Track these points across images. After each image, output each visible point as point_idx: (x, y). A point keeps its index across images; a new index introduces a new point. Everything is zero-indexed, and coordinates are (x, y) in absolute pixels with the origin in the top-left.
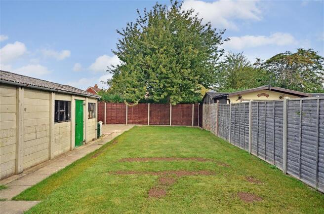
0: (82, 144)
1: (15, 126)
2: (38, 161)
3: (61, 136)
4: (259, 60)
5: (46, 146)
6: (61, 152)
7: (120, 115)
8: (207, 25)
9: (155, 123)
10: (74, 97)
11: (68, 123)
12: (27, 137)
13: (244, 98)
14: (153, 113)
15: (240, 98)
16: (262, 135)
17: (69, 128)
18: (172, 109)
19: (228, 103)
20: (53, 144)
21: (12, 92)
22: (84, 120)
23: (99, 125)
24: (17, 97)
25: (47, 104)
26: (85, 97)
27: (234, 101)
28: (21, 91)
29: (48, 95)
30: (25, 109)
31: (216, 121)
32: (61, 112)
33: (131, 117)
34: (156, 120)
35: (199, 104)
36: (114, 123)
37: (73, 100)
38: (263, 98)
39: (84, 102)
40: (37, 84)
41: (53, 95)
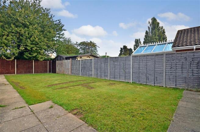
4: (77, 42)
8: (58, 20)
13: (83, 58)
15: (81, 58)
16: (99, 70)
18: (34, 63)
19: (77, 60)
27: (79, 59)
31: (70, 68)
34: (22, 70)
35: (52, 61)
38: (88, 58)
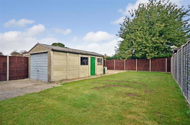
0: (95, 75)
1: (66, 65)
2: (74, 78)
3: (84, 70)
5: (78, 73)
6: (84, 76)
7: (122, 65)
9: (140, 70)
10: (89, 56)
11: (87, 66)
12: (70, 69)
14: (139, 64)
17: (87, 68)
18: (151, 62)
20: (80, 73)
21: (65, 54)
22: (95, 65)
23: (104, 69)
24: (67, 56)
25: (78, 58)
26: (96, 56)
28: (68, 54)
29: (78, 55)
30: (70, 60)
32: (84, 61)
33: (127, 66)
34: (141, 68)
36: (119, 70)
37: (89, 57)
39: (95, 58)
40: (75, 51)
41: (80, 55)
